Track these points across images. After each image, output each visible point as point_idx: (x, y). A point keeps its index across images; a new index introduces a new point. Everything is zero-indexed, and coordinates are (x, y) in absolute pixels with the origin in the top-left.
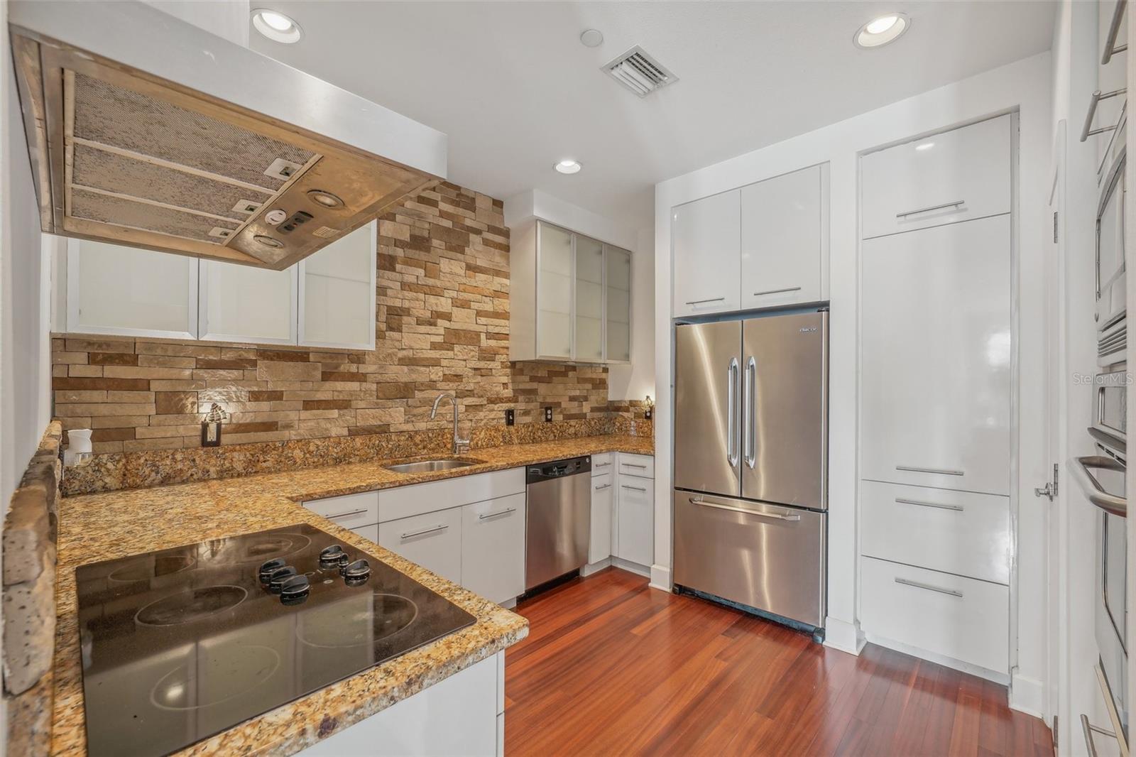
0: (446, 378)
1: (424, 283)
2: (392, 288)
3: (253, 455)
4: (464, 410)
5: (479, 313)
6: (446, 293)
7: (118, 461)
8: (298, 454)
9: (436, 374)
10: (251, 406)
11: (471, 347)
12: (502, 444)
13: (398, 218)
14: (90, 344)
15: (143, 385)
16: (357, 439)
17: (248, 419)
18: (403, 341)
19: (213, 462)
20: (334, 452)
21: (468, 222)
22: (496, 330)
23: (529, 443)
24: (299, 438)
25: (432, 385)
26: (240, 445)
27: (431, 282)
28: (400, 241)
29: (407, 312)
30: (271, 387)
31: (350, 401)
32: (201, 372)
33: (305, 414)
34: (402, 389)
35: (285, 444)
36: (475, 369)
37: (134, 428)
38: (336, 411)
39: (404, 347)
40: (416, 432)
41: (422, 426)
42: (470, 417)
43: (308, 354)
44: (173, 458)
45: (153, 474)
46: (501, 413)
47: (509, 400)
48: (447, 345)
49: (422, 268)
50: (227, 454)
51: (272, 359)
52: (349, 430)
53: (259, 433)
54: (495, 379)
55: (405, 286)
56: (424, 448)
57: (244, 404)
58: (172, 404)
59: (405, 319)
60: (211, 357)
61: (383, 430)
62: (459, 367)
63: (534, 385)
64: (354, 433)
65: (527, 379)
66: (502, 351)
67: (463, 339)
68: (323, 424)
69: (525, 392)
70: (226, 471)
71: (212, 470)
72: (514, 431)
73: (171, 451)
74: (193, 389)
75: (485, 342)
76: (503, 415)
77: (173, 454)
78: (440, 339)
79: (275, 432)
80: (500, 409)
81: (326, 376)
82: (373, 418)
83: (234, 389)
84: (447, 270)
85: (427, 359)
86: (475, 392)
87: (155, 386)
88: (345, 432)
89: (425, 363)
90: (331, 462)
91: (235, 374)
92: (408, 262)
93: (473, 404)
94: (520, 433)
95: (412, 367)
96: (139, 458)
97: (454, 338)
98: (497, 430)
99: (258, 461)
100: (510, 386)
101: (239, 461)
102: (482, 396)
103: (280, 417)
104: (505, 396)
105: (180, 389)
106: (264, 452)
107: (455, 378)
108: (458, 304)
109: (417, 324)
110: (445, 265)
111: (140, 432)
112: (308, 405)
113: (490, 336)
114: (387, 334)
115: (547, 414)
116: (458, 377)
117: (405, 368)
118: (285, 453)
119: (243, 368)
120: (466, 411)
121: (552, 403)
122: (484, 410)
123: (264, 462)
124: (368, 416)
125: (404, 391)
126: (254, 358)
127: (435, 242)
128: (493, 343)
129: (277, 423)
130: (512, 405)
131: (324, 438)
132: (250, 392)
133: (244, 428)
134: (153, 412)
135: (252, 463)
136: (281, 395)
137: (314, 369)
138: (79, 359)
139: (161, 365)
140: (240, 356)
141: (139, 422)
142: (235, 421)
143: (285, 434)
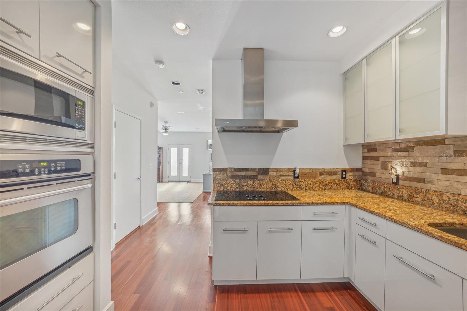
3: (411, 193)
7: (372, 183)
8: (434, 198)
10: (412, 169)
14: (367, 146)
15: (377, 159)
17: (411, 175)
19: (396, 191)
24: (436, 190)
26: (406, 186)
30: (420, 160)
32: (393, 153)
33: (443, 177)
35: (428, 191)
37: (376, 173)
43: (444, 140)
44: (384, 186)
45: (379, 190)
50: (401, 189)
51: (422, 146)
53: (414, 183)
57: (408, 168)
58: (384, 166)
60: (397, 147)
68: (456, 185)
70: (400, 197)
71: (396, 194)
73: (384, 183)
74: (391, 160)
77: (384, 184)
79: (424, 184)
81: (458, 153)
83: (404, 160)
87: (381, 159)
91: (404, 154)
96: (376, 183)
99: (413, 196)
101: (405, 193)
103: (427, 176)
105: (387, 160)
106: (417, 193)
111: (377, 175)
112: (445, 171)
118: (427, 196)
119: (408, 151)
123: (416, 197)
126: (413, 146)
129: (424, 179)
131: (455, 194)
132: (411, 162)
133: (408, 179)
134: (380, 168)
135: (411, 196)
136: (426, 164)
137: (449, 149)
138: (366, 150)
139: (382, 151)
140: (407, 145)
141: (377, 171)
142: (405, 175)
143: (428, 186)
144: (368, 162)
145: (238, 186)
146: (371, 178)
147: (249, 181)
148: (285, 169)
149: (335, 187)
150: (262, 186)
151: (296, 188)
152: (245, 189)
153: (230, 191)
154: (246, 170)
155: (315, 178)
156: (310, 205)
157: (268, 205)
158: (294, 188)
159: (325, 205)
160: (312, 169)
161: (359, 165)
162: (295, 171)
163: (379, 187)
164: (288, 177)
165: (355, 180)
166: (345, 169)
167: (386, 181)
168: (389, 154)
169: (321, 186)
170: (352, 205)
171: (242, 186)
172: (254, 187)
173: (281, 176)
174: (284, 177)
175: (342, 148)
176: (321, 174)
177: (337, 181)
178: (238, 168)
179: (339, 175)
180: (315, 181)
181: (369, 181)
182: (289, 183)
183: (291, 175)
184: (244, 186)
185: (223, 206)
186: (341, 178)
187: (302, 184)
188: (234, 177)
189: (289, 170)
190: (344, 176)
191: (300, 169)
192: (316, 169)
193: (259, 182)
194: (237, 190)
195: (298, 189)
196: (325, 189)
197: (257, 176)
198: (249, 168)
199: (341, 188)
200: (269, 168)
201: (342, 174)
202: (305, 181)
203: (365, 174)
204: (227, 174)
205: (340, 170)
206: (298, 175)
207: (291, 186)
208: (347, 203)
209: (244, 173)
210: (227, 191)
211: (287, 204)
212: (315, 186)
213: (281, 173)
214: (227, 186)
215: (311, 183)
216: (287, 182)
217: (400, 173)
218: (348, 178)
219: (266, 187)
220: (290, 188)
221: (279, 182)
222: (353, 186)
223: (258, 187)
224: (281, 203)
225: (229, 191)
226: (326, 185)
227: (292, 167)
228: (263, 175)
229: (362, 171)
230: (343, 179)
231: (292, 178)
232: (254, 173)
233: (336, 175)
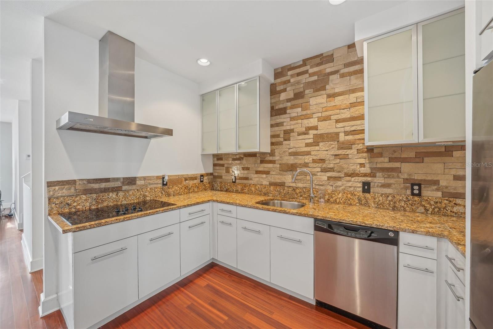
0: (314, 161)
1: (301, 114)
2: (286, 122)
3: (242, 187)
4: (326, 179)
5: (337, 121)
6: (314, 116)
7: (220, 184)
8: (253, 189)
9: (308, 159)
10: (242, 171)
11: (332, 143)
12: (358, 204)
13: (288, 89)
14: (217, 156)
15: (223, 165)
16: (271, 187)
17: (242, 176)
18: (291, 144)
19: (234, 187)
20: (264, 190)
21: (328, 70)
22: (353, 129)
23: (388, 209)
24: (254, 183)
25: (306, 165)
26: (239, 183)
27: (304, 113)
28: (289, 99)
29: (292, 131)
30: (246, 166)
31: (270, 171)
32: (232, 162)
33: (256, 176)
34: (290, 167)
35: (250, 185)
36: (336, 155)
38: (265, 175)
39: (291, 147)
40: (297, 188)
41: (300, 185)
42: (331, 184)
43: (256, 154)
44: (228, 185)
45: (225, 188)
46: (357, 183)
47: (365, 175)
48: (316, 143)
49: (300, 107)
50: (237, 186)
51: (247, 157)
52: (269, 183)
53: (244, 180)
54: (352, 161)
55: (292, 119)
56: (301, 196)
58: (228, 171)
59: (292, 134)
60: (234, 157)
61: (282, 185)
62: (322, 155)
63: (397, 165)
64: (271, 184)
65: (387, 160)
66: (358, 142)
67: (326, 138)
68: (261, 180)
69: (382, 170)
70: (237, 191)
71: (234, 189)
72: (370, 198)
73: (227, 183)
74: (231, 166)
75: (342, 137)
76: (360, 185)
78: (311, 141)
79: (248, 181)
80: (356, 181)
81: (262, 162)
82: (278, 179)
83: (238, 166)
84: (315, 103)
85: (303, 152)
86: (335, 169)
87: (226, 166)
88: (268, 183)
89: (302, 154)
90: (263, 194)
91: (238, 162)
92: (292, 107)
93: (333, 176)
94: (377, 200)
95: (296, 156)
96: (222, 183)
97: (320, 139)
98: (353, 194)
100: (367, 166)
101: (239, 188)
102: (339, 172)
103: (249, 176)
104: (361, 172)
105: (229, 166)
106: (245, 187)
107: (320, 161)
108: (321, 119)
109: (298, 135)
110: (313, 101)
111: (223, 177)
112: (257, 172)
113: (347, 133)
114: (284, 142)
115: (413, 190)
116: (322, 161)
117: (292, 157)
118: (250, 188)
119: (240, 160)
120: (328, 179)
121: (421, 180)
122: (343, 180)
123: (245, 190)
124: (276, 178)
125: (292, 168)
126: (243, 157)
127: (307, 92)
128: (350, 137)
129: (248, 178)
130: (369, 179)
131: (261, 185)
132: (242, 167)
133: (241, 178)
134: (225, 172)
135: (242, 189)
136: (249, 168)
137: (258, 159)
138: (216, 159)
139: (226, 160)
140: (240, 156)
141: (223, 174)
142: (239, 176)
143: (250, 182)
144: (217, 168)
145: (94, 203)
146: (219, 180)
147: (111, 194)
148: (153, 176)
149: (196, 190)
150: (128, 198)
151: (165, 195)
152: (105, 204)
153: (82, 211)
154: (107, 180)
155: (181, 183)
156: (186, 207)
157: (148, 215)
158: (163, 195)
159: (197, 205)
160: (178, 175)
161: (211, 171)
162: (163, 178)
163: (225, 186)
164: (157, 185)
165: (209, 183)
166: (203, 174)
167: (229, 182)
168: (230, 162)
169: (186, 191)
170: (215, 201)
171: (100, 201)
172: (118, 200)
173: (150, 184)
174: (153, 186)
175: (200, 157)
176: (186, 180)
177: (197, 184)
178: (94, 179)
179: (199, 179)
180: (181, 186)
181: (218, 182)
182: (158, 190)
183: (159, 183)
184: (103, 201)
185: (91, 228)
186: (200, 182)
187: (170, 190)
188: (87, 192)
189: (158, 177)
190: (202, 180)
191: (168, 176)
192: (182, 175)
193: (124, 193)
194: (93, 207)
195: (167, 196)
196: (189, 193)
197: (121, 187)
198: (110, 178)
199: (201, 190)
200: (135, 178)
201: (201, 179)
202: (172, 187)
203: (215, 177)
204: (75, 188)
205: (199, 175)
206: (167, 182)
207: (160, 193)
208: (211, 200)
209: (103, 185)
210: (76, 212)
211: (167, 210)
212: (181, 191)
213: (150, 181)
214: (75, 204)
215: (178, 188)
216: (156, 190)
217: (236, 175)
218: (204, 181)
219: (133, 198)
220: (159, 196)
221: (148, 191)
222: (208, 187)
223: (123, 200)
224: (162, 211)
225: (79, 211)
226: (190, 188)
227: (161, 174)
228: (129, 185)
229: (213, 175)
230: (201, 183)
231: (161, 185)
232: (118, 184)
233: (196, 179)
